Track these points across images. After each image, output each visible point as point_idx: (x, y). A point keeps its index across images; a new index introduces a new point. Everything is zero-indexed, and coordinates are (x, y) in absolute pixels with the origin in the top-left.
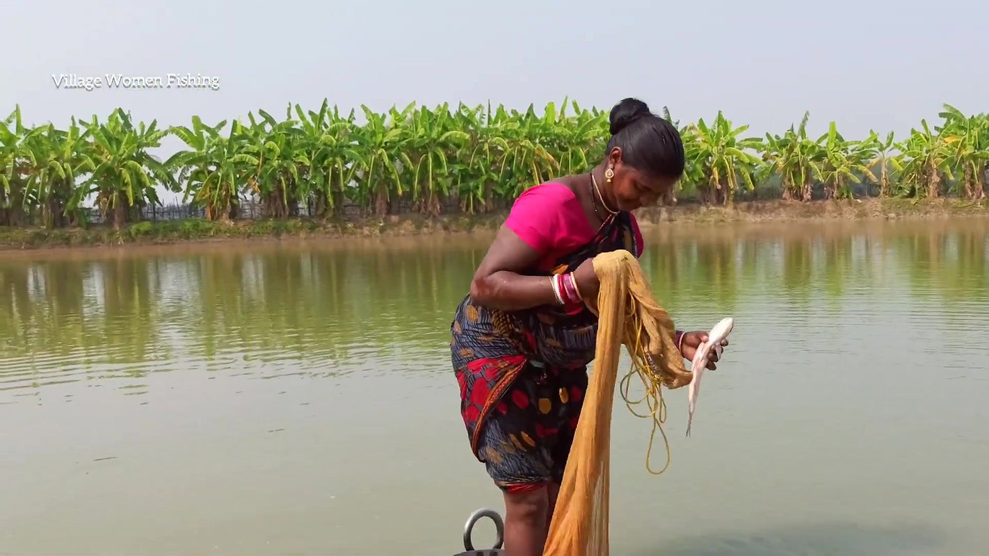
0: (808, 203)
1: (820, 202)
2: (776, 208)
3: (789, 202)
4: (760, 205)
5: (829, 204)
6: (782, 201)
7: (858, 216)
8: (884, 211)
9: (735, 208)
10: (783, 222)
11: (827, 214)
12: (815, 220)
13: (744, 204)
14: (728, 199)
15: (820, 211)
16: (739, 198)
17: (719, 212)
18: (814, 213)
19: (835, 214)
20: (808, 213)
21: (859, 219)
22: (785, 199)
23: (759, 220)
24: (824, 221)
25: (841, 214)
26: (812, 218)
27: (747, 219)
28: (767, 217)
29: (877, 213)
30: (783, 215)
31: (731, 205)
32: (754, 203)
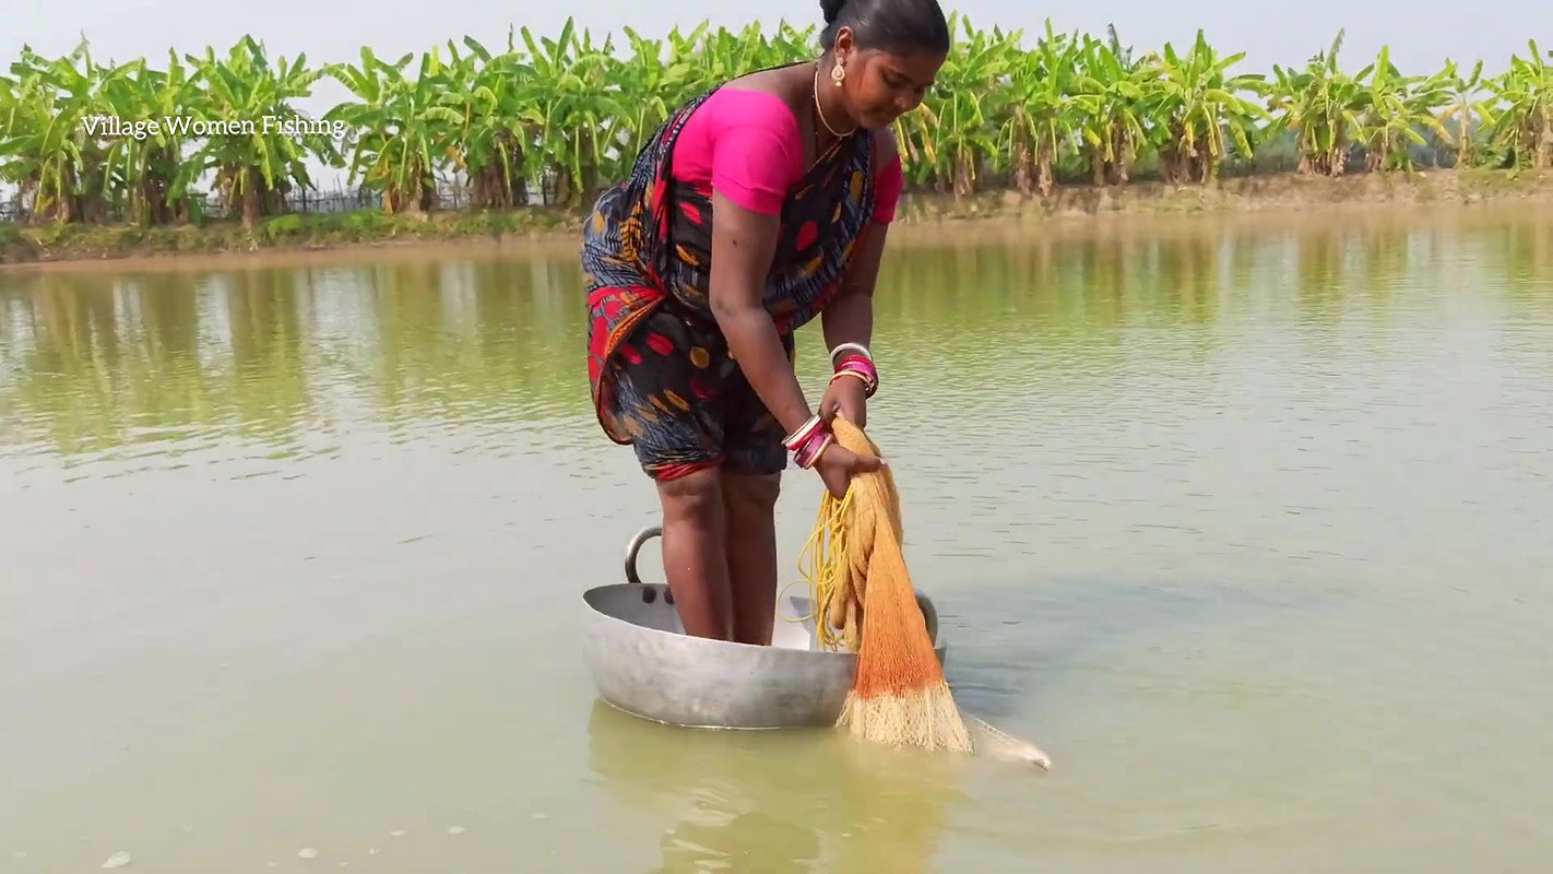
0: (1339, 179)
1: (1358, 176)
2: (1285, 188)
3: (1307, 178)
4: (1261, 183)
5: (1372, 181)
6: (1296, 176)
7: (1420, 198)
8: (1462, 192)
9: (1220, 187)
10: (1297, 210)
11: (1367, 197)
12: (1350, 206)
13: (1235, 182)
14: (1209, 172)
15: (1360, 190)
16: (1226, 172)
17: (1193, 194)
18: (1347, 195)
19: (1382, 196)
20: (1340, 195)
21: (1421, 204)
22: (1301, 173)
23: (1257, 206)
24: (1364, 207)
25: (1391, 196)
26: (1343, 204)
27: (1239, 205)
28: (1269, 202)
29: (1452, 195)
30: (1299, 199)
31: (1214, 181)
32: (1251, 179)
